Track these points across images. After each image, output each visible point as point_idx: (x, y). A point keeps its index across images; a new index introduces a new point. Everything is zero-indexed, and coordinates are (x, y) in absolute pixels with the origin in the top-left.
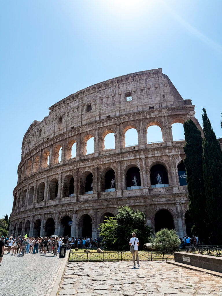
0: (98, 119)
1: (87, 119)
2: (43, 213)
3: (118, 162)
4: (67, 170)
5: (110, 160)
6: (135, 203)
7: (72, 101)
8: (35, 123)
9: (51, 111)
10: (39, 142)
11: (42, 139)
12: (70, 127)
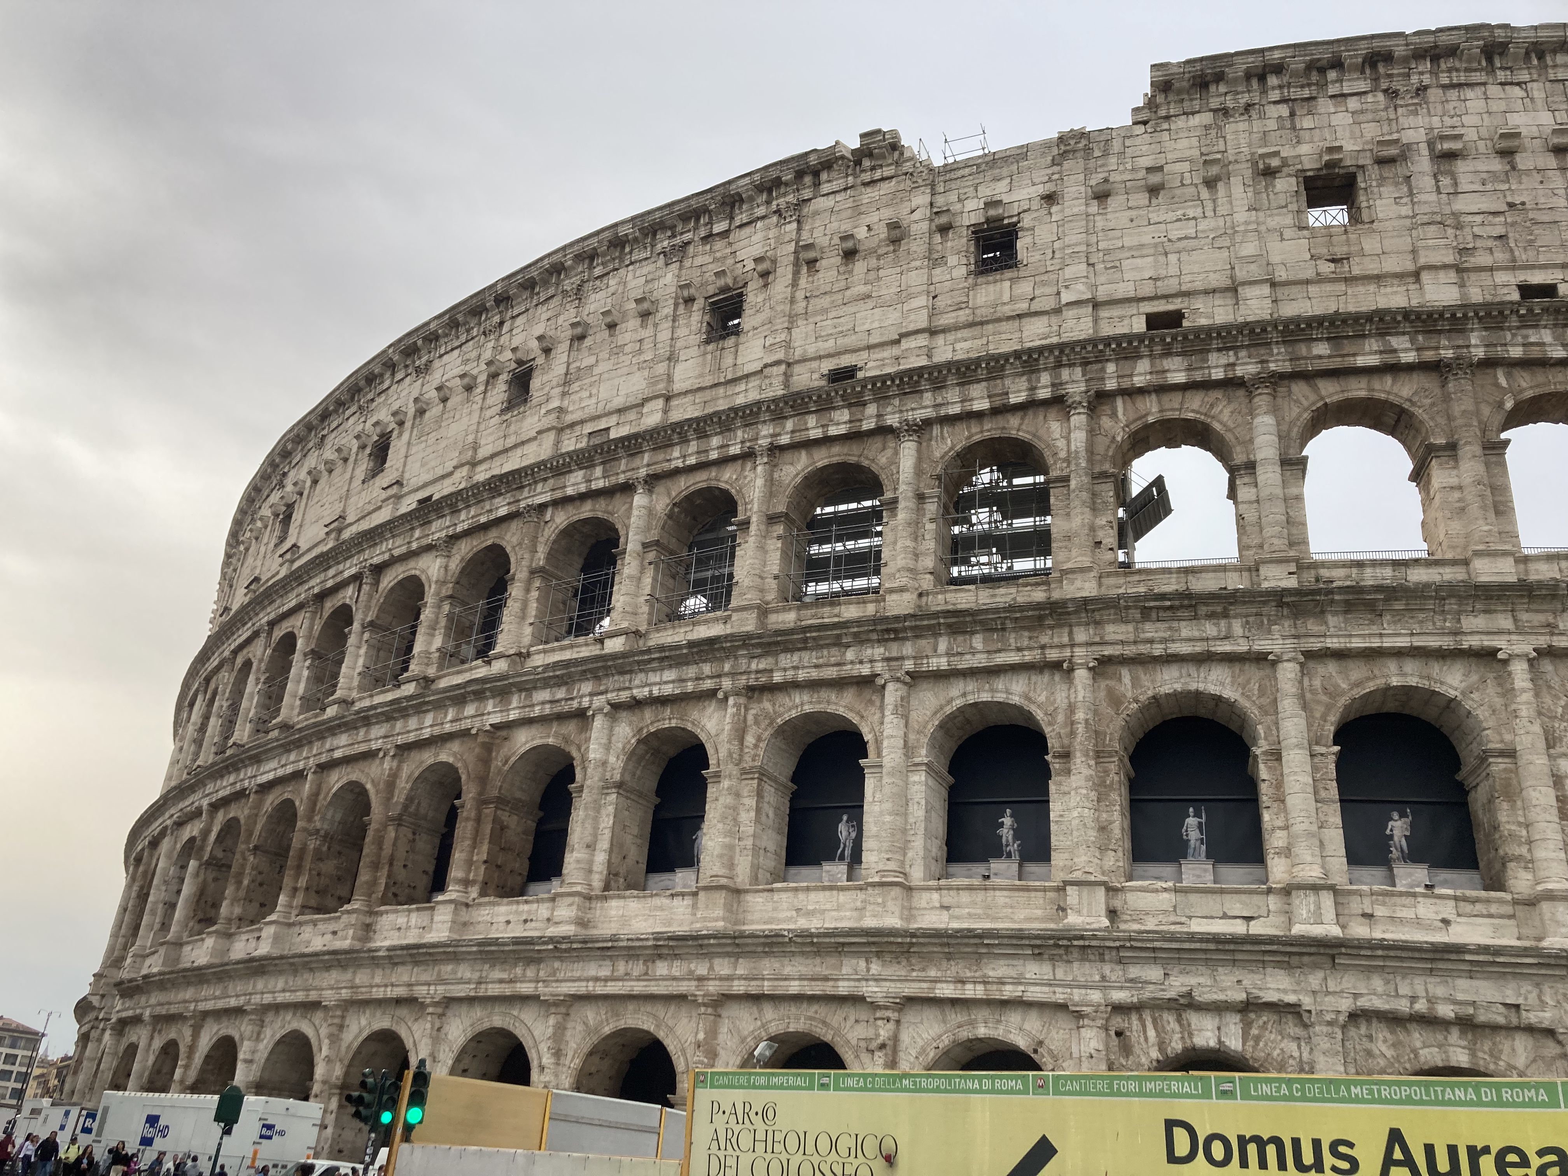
7: (1478, 77)
8: (870, 155)
9: (1160, 99)
10: (1005, 326)
11: (1048, 304)
12: (1502, 277)
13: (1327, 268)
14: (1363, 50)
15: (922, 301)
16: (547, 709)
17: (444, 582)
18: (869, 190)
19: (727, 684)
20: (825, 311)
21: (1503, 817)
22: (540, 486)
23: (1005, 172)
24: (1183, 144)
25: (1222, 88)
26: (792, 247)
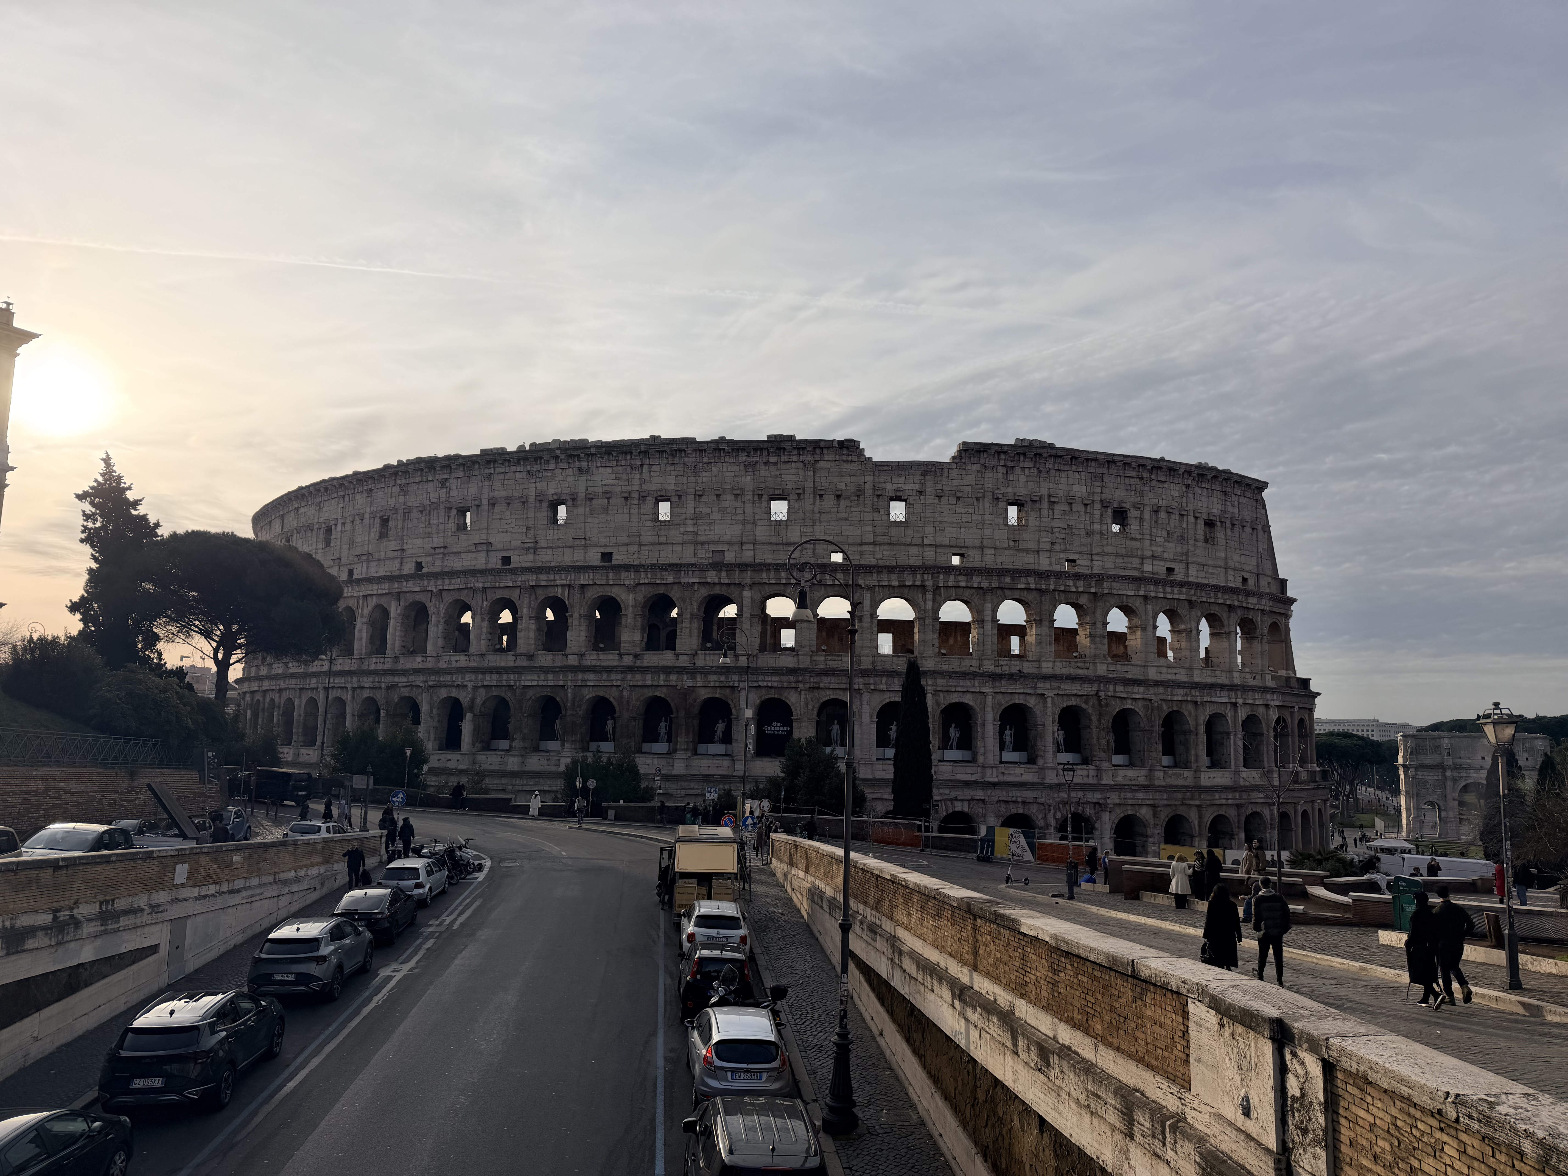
0: (1148, 567)
1: (1117, 555)
2: (996, 799)
3: (1202, 703)
4: (1075, 692)
5: (1187, 695)
6: (1227, 799)
7: (1066, 468)
8: (847, 448)
9: (963, 454)
10: (903, 548)
11: (919, 542)
12: (1062, 555)
13: (1012, 544)
14: (1034, 451)
15: (869, 529)
16: (717, 684)
17: (634, 606)
18: (845, 464)
19: (801, 685)
20: (828, 521)
21: (1039, 744)
22: (690, 573)
23: (903, 473)
24: (969, 477)
25: (985, 456)
26: (811, 484)
